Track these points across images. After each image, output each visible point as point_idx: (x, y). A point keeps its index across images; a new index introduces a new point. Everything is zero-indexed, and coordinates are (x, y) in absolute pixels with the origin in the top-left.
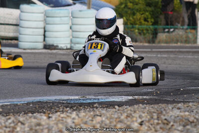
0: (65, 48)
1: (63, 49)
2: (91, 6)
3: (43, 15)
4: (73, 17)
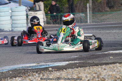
0: (8, 30)
1: (7, 31)
2: (21, 4)
4: (12, 12)
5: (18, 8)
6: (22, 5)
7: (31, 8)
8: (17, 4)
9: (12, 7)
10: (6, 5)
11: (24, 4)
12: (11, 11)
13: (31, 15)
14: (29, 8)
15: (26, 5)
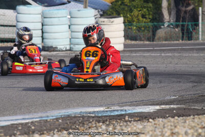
0: (64, 49)
1: (63, 51)
2: (87, 4)
3: (40, 16)
4: (71, 17)
5: (81, 12)
6: (89, 6)
7: (104, 13)
8: (80, 5)
9: (72, 10)
10: (62, 6)
11: (92, 5)
12: (69, 17)
13: (103, 23)
14: (102, 13)
15: (96, 7)
